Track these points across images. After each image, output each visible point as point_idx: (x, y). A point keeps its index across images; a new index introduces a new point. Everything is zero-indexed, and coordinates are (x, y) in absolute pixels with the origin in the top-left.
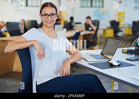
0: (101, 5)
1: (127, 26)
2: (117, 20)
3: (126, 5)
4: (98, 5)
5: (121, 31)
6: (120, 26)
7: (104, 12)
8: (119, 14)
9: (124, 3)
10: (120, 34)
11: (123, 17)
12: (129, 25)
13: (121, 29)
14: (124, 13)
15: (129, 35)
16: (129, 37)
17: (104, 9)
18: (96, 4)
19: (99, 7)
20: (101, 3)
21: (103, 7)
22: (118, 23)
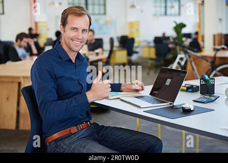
0: (102, 12)
1: (145, 44)
2: (130, 36)
3: (142, 11)
4: (97, 11)
5: (137, 53)
6: (136, 44)
7: (107, 23)
8: (131, 25)
9: (138, 7)
10: (134, 57)
11: (138, 30)
12: (149, 43)
13: (137, 50)
14: (138, 23)
15: (151, 59)
16: (150, 62)
17: (107, 18)
18: (93, 9)
19: (99, 14)
20: (102, 7)
21: (105, 14)
22: (133, 40)
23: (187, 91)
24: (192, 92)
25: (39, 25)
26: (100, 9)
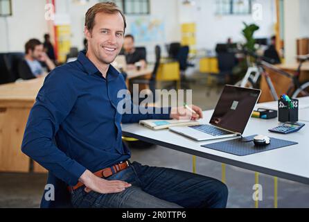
0: (145, 10)
1: (203, 53)
2: (183, 43)
3: (199, 9)
4: (137, 10)
5: (192, 66)
6: (191, 54)
7: (151, 26)
8: (185, 27)
9: (193, 3)
10: (189, 72)
11: (193, 35)
12: (209, 52)
13: (193, 62)
14: (194, 25)
15: (212, 74)
16: (211, 78)
17: (152, 18)
18: (133, 7)
19: (141, 14)
20: (145, 4)
21: (148, 13)
22: (186, 49)
23: (260, 117)
24: (267, 118)
25: (60, 29)
26: (141, 7)
